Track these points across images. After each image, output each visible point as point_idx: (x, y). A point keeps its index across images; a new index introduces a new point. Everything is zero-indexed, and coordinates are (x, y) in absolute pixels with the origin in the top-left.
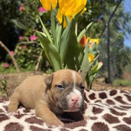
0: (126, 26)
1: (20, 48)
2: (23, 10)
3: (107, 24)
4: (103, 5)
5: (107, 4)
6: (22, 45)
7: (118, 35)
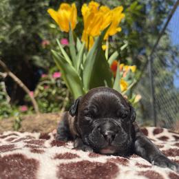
0: (175, 62)
1: (42, 88)
2: (46, 45)
3: (149, 58)
4: (145, 37)
5: (150, 36)
6: (45, 85)
7: (164, 72)
